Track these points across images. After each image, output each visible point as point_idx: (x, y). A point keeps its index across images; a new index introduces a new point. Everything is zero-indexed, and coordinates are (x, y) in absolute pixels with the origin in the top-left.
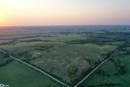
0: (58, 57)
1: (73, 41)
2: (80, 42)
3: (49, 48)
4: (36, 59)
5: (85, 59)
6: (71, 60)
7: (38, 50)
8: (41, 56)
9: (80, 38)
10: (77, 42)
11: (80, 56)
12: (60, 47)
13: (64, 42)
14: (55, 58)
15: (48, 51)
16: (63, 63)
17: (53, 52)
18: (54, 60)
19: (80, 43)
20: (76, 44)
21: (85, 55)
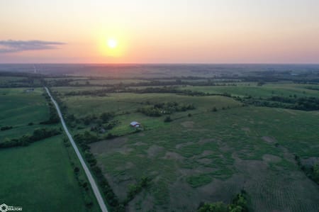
0: (189, 144)
1: (274, 99)
2: (300, 104)
3: (177, 110)
4: (116, 140)
5: (303, 169)
6: (239, 161)
7: (144, 113)
8: (138, 131)
9: (304, 93)
10: (289, 101)
11: (286, 150)
12: (215, 110)
13: (239, 99)
14: (178, 146)
15: (168, 120)
16: (198, 171)
17: (182, 124)
18: (168, 153)
19: (297, 104)
20: (282, 107)
21: (306, 151)
